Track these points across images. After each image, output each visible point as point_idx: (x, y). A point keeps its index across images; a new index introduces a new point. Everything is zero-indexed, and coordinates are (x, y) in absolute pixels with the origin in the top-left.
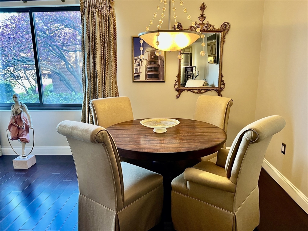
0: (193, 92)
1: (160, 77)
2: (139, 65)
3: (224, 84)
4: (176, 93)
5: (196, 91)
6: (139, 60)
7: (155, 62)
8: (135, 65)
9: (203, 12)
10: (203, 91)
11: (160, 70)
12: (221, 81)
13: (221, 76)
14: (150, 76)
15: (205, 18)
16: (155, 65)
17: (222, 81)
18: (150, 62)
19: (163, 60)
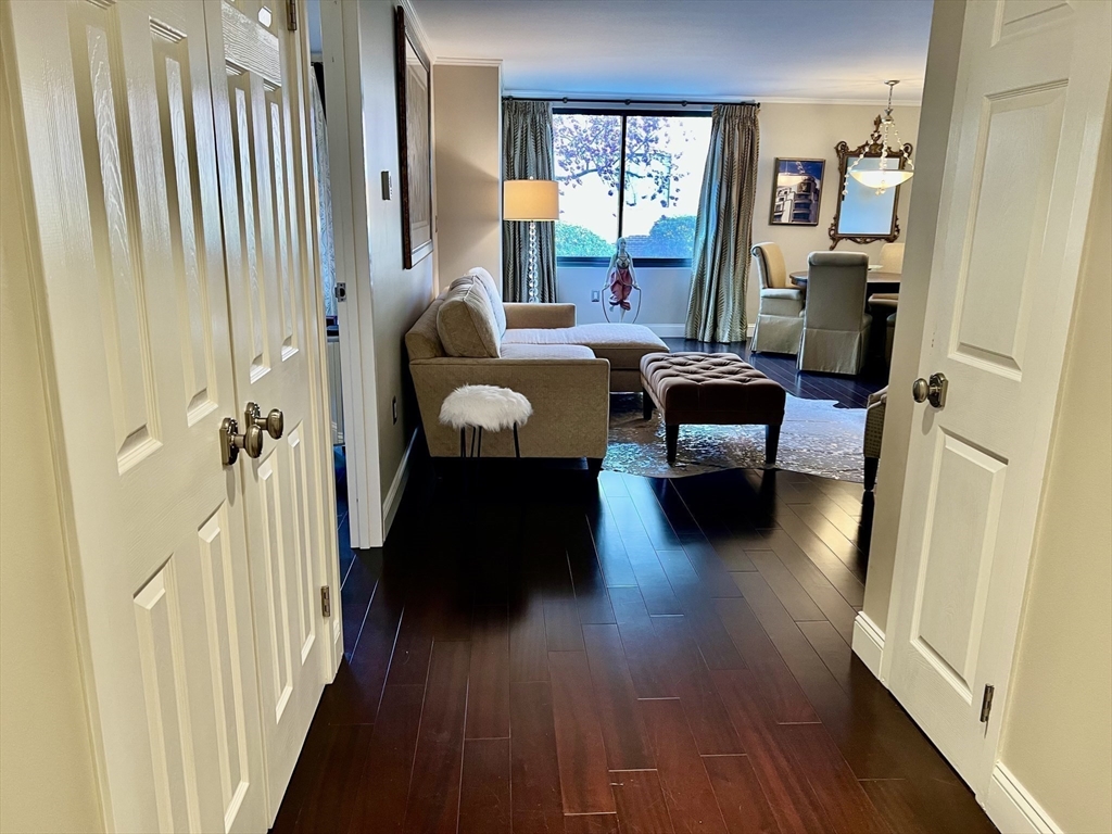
0: (856, 241)
1: (811, 217)
2: (782, 199)
3: (898, 231)
4: (831, 243)
5: (859, 240)
6: (783, 192)
7: (806, 196)
8: (777, 199)
9: (877, 129)
10: (868, 240)
11: (811, 208)
12: (895, 227)
13: (895, 218)
14: (796, 216)
15: (880, 136)
16: (807, 201)
17: (897, 226)
18: (800, 196)
19: (818, 193)
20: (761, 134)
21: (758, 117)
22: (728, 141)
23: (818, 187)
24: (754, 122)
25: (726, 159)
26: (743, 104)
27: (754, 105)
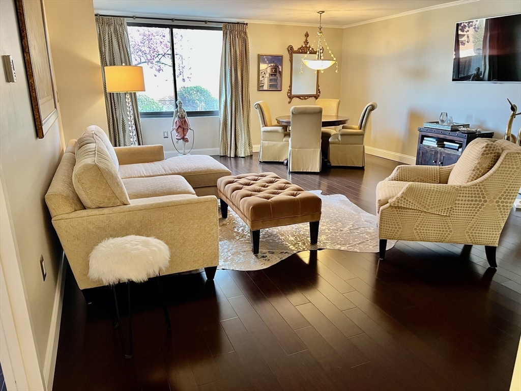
0: (300, 99)
1: (278, 86)
2: (263, 77)
3: (320, 92)
4: (289, 100)
5: (302, 98)
6: (263, 73)
7: (275, 75)
8: (261, 77)
9: (307, 38)
10: (306, 98)
11: (278, 82)
12: (318, 90)
13: (318, 86)
14: (271, 86)
15: (308, 43)
16: (275, 78)
18: (272, 75)
19: (280, 73)
20: (249, 40)
21: (247, 31)
22: (233, 44)
23: (280, 70)
24: (245, 33)
25: (232, 54)
26: (238, 23)
27: (245, 24)
